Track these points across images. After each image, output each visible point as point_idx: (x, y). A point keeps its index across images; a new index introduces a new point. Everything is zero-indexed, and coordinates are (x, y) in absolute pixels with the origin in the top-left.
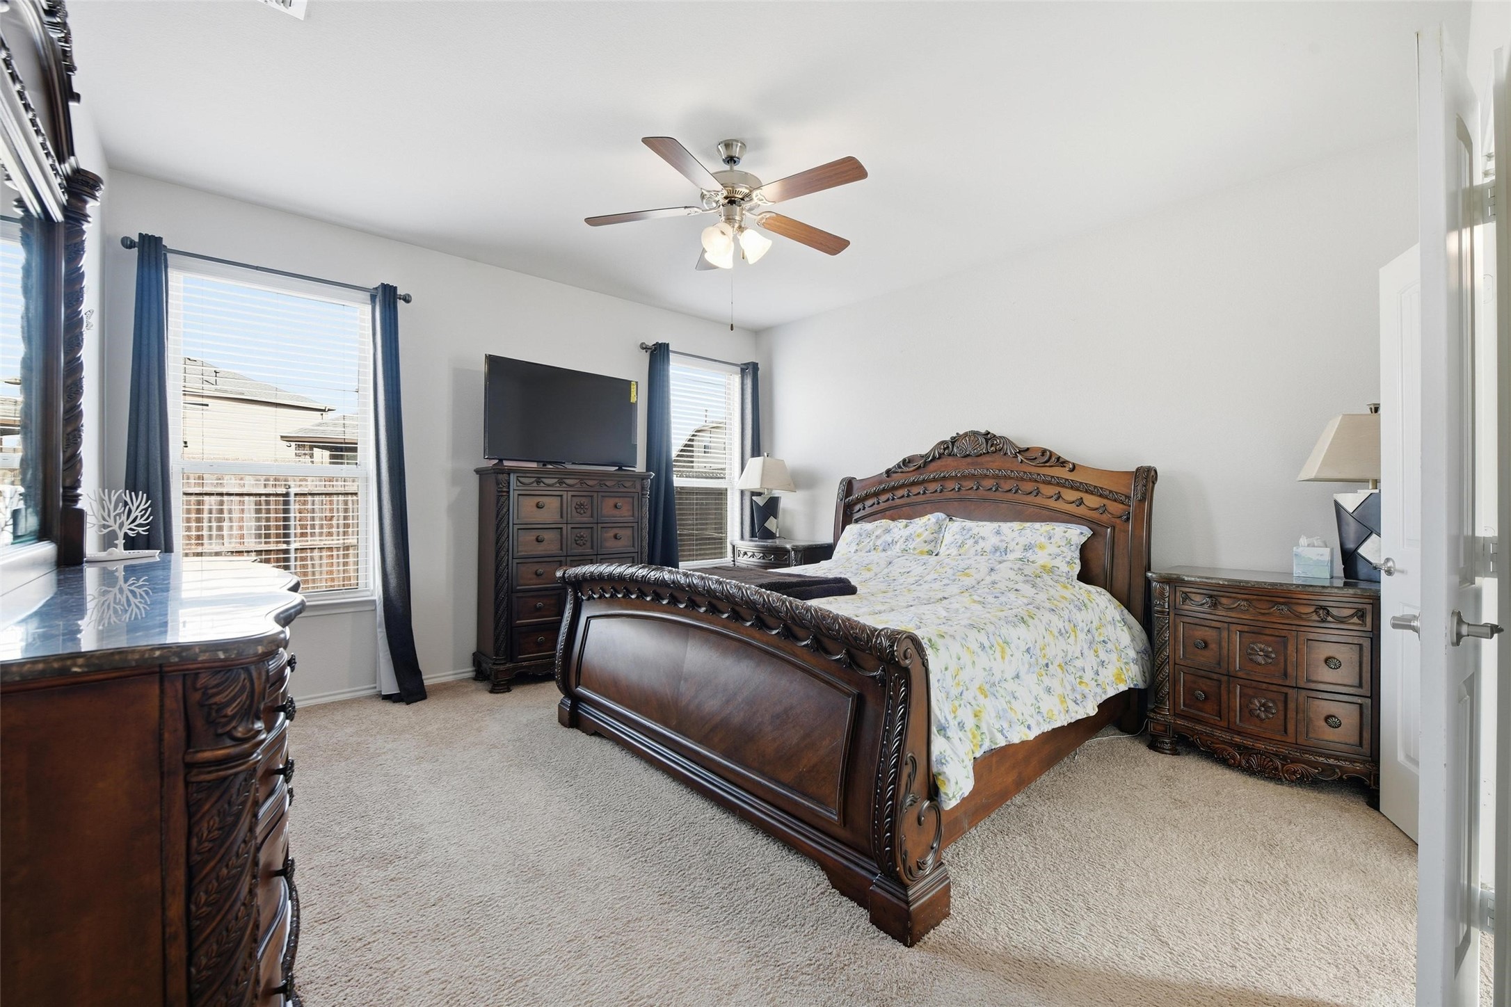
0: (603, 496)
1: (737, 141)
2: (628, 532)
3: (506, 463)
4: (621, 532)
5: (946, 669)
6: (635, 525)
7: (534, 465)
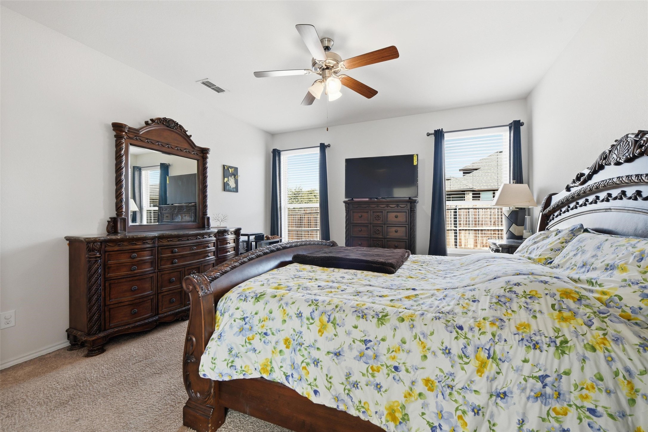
0: (388, 212)
1: (325, 38)
2: (404, 229)
3: (355, 200)
4: (398, 229)
5: (256, 314)
6: (407, 226)
7: (367, 199)
